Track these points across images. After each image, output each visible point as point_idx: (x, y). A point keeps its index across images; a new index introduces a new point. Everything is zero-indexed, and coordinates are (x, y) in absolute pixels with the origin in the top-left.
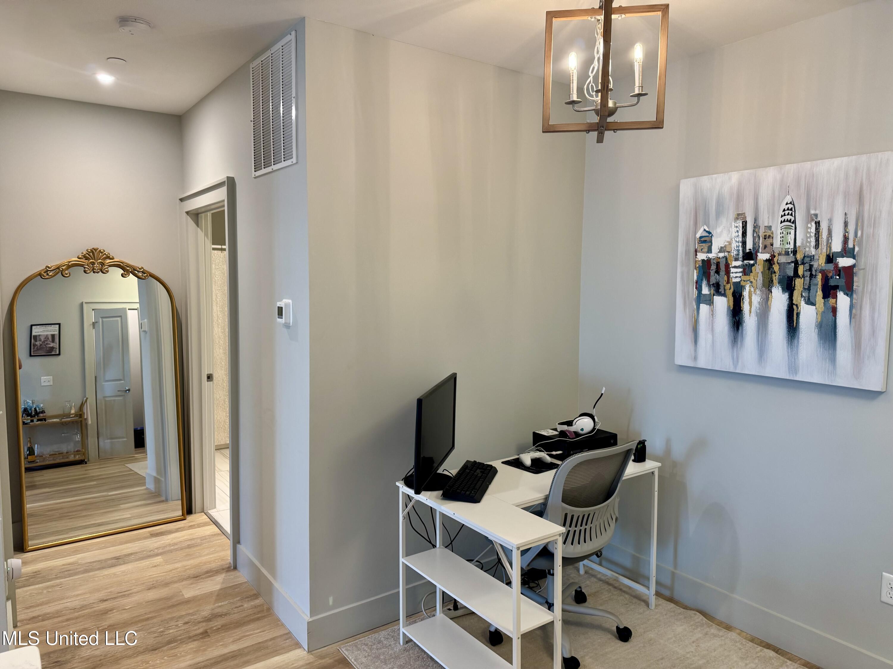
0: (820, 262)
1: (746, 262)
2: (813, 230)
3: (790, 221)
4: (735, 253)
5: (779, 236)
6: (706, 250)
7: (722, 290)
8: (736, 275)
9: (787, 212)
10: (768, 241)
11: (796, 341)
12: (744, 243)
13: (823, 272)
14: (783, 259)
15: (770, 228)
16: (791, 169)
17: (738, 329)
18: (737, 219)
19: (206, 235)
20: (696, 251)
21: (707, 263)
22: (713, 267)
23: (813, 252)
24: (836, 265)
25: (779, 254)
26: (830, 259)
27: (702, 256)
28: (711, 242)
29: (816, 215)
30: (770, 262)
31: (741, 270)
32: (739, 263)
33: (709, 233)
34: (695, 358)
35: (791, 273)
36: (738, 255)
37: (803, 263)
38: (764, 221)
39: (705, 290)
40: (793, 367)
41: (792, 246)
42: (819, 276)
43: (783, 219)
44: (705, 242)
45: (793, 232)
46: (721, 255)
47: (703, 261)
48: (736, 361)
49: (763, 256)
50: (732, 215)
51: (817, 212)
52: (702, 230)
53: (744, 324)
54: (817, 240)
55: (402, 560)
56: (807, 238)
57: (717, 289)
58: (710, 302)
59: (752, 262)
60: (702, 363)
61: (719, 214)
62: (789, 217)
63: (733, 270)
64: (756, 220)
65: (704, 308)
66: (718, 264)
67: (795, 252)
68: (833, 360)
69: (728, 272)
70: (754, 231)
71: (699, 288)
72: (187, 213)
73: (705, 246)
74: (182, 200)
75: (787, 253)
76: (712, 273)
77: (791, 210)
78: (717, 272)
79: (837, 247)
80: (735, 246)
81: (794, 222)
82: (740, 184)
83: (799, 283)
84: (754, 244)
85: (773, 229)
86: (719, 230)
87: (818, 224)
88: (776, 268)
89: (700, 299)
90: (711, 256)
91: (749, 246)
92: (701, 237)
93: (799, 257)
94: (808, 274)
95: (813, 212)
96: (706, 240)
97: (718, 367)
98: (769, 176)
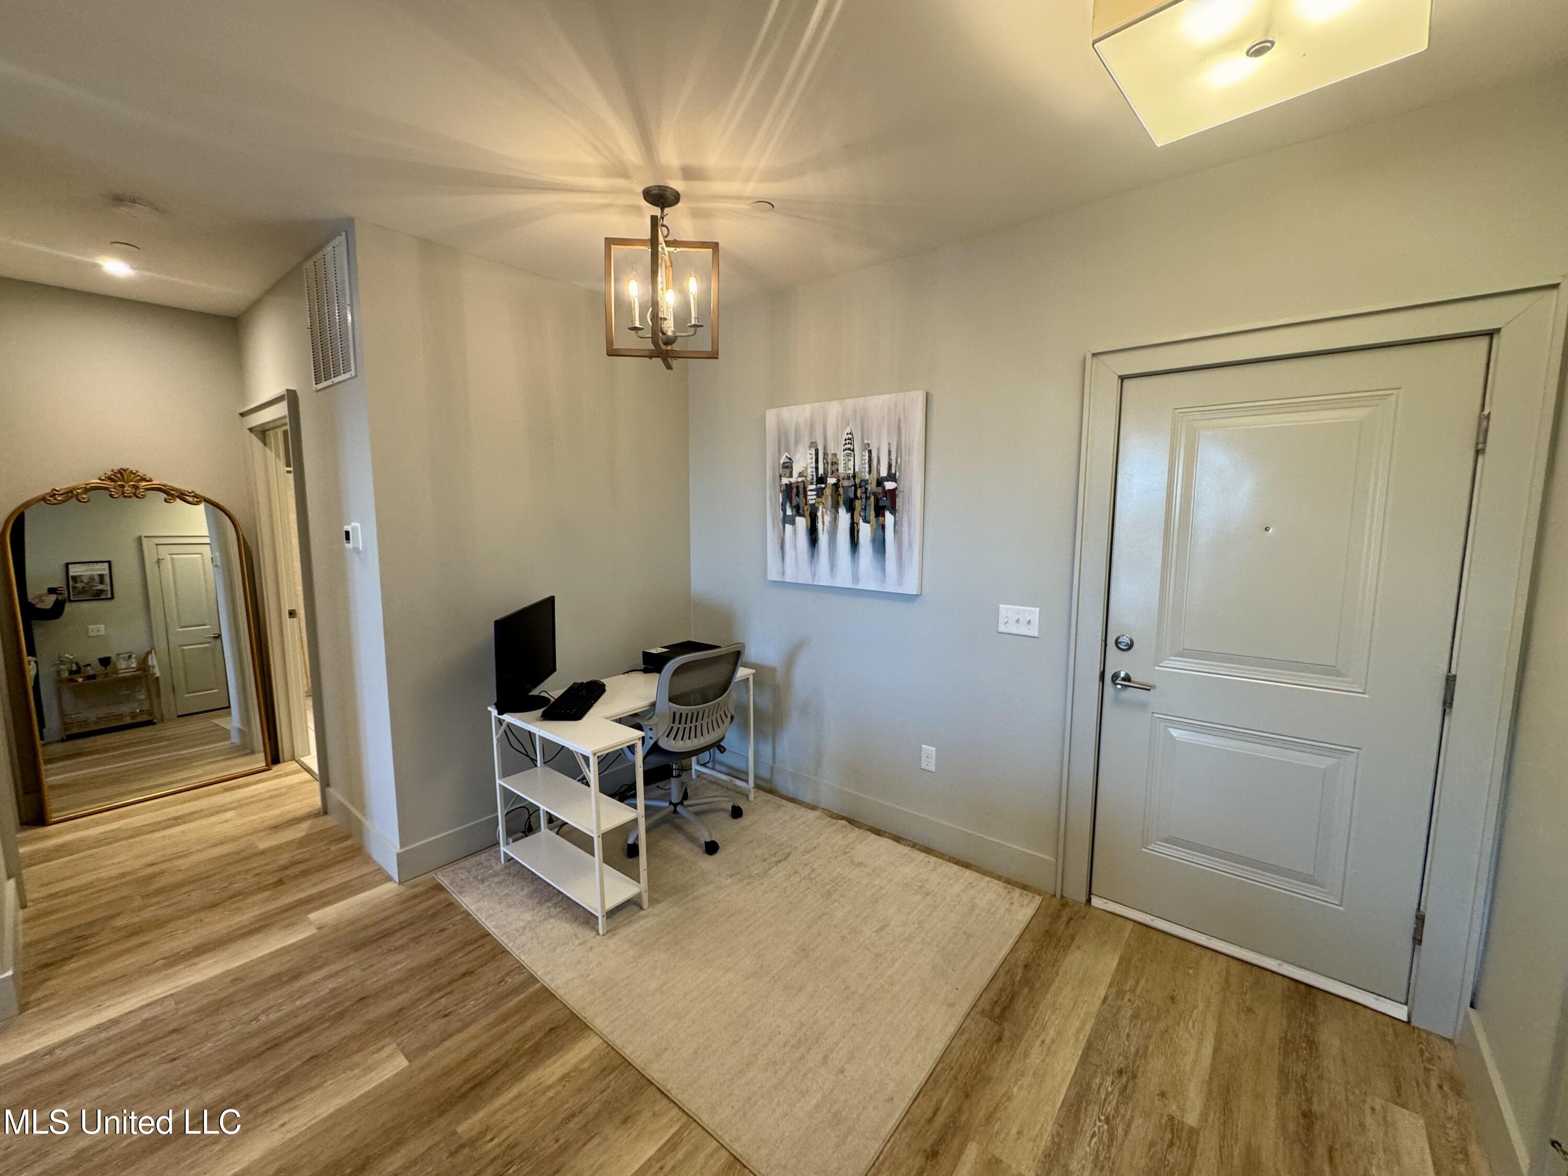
0: (872, 487)
1: (819, 485)
2: (867, 458)
3: (849, 449)
4: (811, 477)
5: (843, 462)
6: (788, 475)
7: (801, 511)
8: (812, 497)
9: (847, 441)
10: (835, 467)
11: (857, 555)
12: (817, 468)
13: (875, 494)
14: (846, 483)
15: (835, 455)
16: (849, 402)
17: (814, 546)
18: (810, 447)
19: (278, 456)
20: (781, 476)
21: (789, 487)
22: (794, 491)
23: (867, 477)
24: (884, 488)
25: (843, 479)
26: (880, 483)
27: (785, 481)
28: (792, 467)
29: (868, 444)
30: (836, 486)
31: (815, 493)
32: (813, 487)
33: (790, 459)
34: (783, 574)
35: (852, 496)
36: (812, 479)
37: (861, 487)
38: (831, 450)
39: (789, 512)
40: (856, 578)
41: (852, 472)
42: (872, 498)
43: (845, 447)
44: (787, 467)
45: (852, 458)
46: (800, 479)
47: (786, 484)
48: (814, 575)
49: (831, 481)
50: (807, 444)
51: (869, 442)
52: (784, 456)
53: (819, 542)
54: (870, 467)
55: (498, 782)
56: (863, 464)
57: (798, 511)
58: (793, 523)
59: (823, 486)
60: (788, 578)
61: (797, 442)
62: (848, 446)
63: (809, 493)
64: (825, 448)
65: (788, 527)
66: (798, 487)
67: (854, 477)
68: (883, 569)
69: (805, 495)
70: (824, 458)
71: (784, 510)
72: (251, 430)
73: (788, 471)
74: (242, 415)
75: (848, 478)
76: (794, 495)
77: (850, 440)
78: (798, 495)
79: (884, 473)
80: (810, 471)
81: (853, 450)
82: (812, 414)
83: (858, 503)
84: (824, 469)
85: (838, 457)
86: (797, 457)
87: (870, 452)
88: (841, 490)
89: (785, 520)
90: (793, 480)
91: (821, 471)
92: (784, 463)
93: (858, 481)
94: (864, 496)
95: (866, 441)
96: (788, 466)
97: (801, 580)
98: (834, 409)
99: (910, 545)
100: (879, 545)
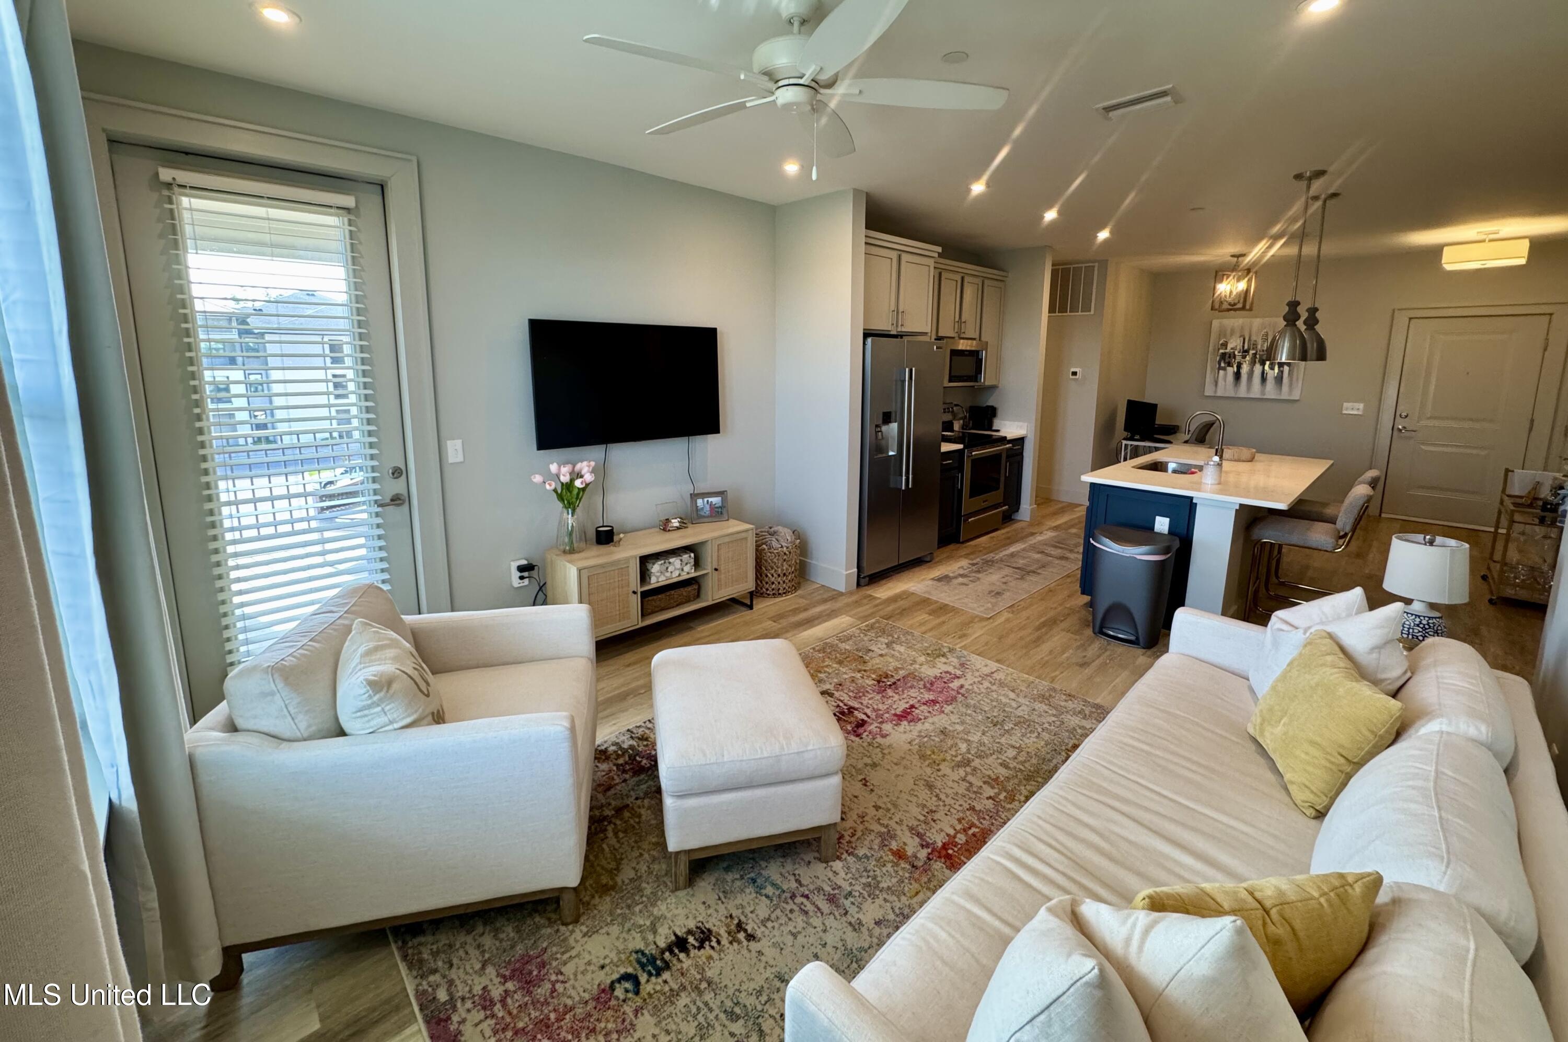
1: (1244, 354)
5: (1260, 344)
6: (1224, 349)
7: (1231, 365)
8: (1238, 359)
10: (1255, 346)
11: (1265, 384)
12: (1243, 346)
15: (1256, 341)
17: (1238, 380)
18: (1240, 337)
20: (1219, 349)
21: (1224, 355)
22: (1227, 356)
27: (1221, 351)
28: (1227, 345)
30: (1255, 354)
31: (1241, 357)
32: (1240, 354)
33: (1226, 342)
34: (1216, 392)
36: (1240, 351)
38: (1254, 338)
39: (1223, 365)
40: (1263, 393)
43: (1262, 338)
45: (1266, 343)
46: (1232, 351)
47: (1222, 353)
48: (1236, 393)
49: (1252, 352)
50: (1238, 335)
52: (1223, 341)
53: (1241, 378)
57: (1229, 364)
58: (1224, 369)
59: (1246, 354)
60: (1219, 394)
61: (1232, 335)
63: (1237, 357)
64: (1250, 338)
65: (1221, 372)
66: (1230, 354)
68: (1281, 389)
69: (1234, 358)
70: (1249, 342)
71: (1220, 364)
73: (1224, 347)
75: (1263, 351)
76: (1226, 358)
78: (1229, 358)
80: (1239, 347)
81: (1267, 339)
82: (1243, 323)
84: (1248, 347)
85: (1258, 341)
86: (1231, 341)
88: (1258, 356)
89: (1220, 368)
90: (1226, 351)
91: (1246, 347)
92: (1222, 344)
96: (1225, 345)
97: (1227, 395)
98: (1257, 322)
99: (1297, 379)
100: (1279, 379)
